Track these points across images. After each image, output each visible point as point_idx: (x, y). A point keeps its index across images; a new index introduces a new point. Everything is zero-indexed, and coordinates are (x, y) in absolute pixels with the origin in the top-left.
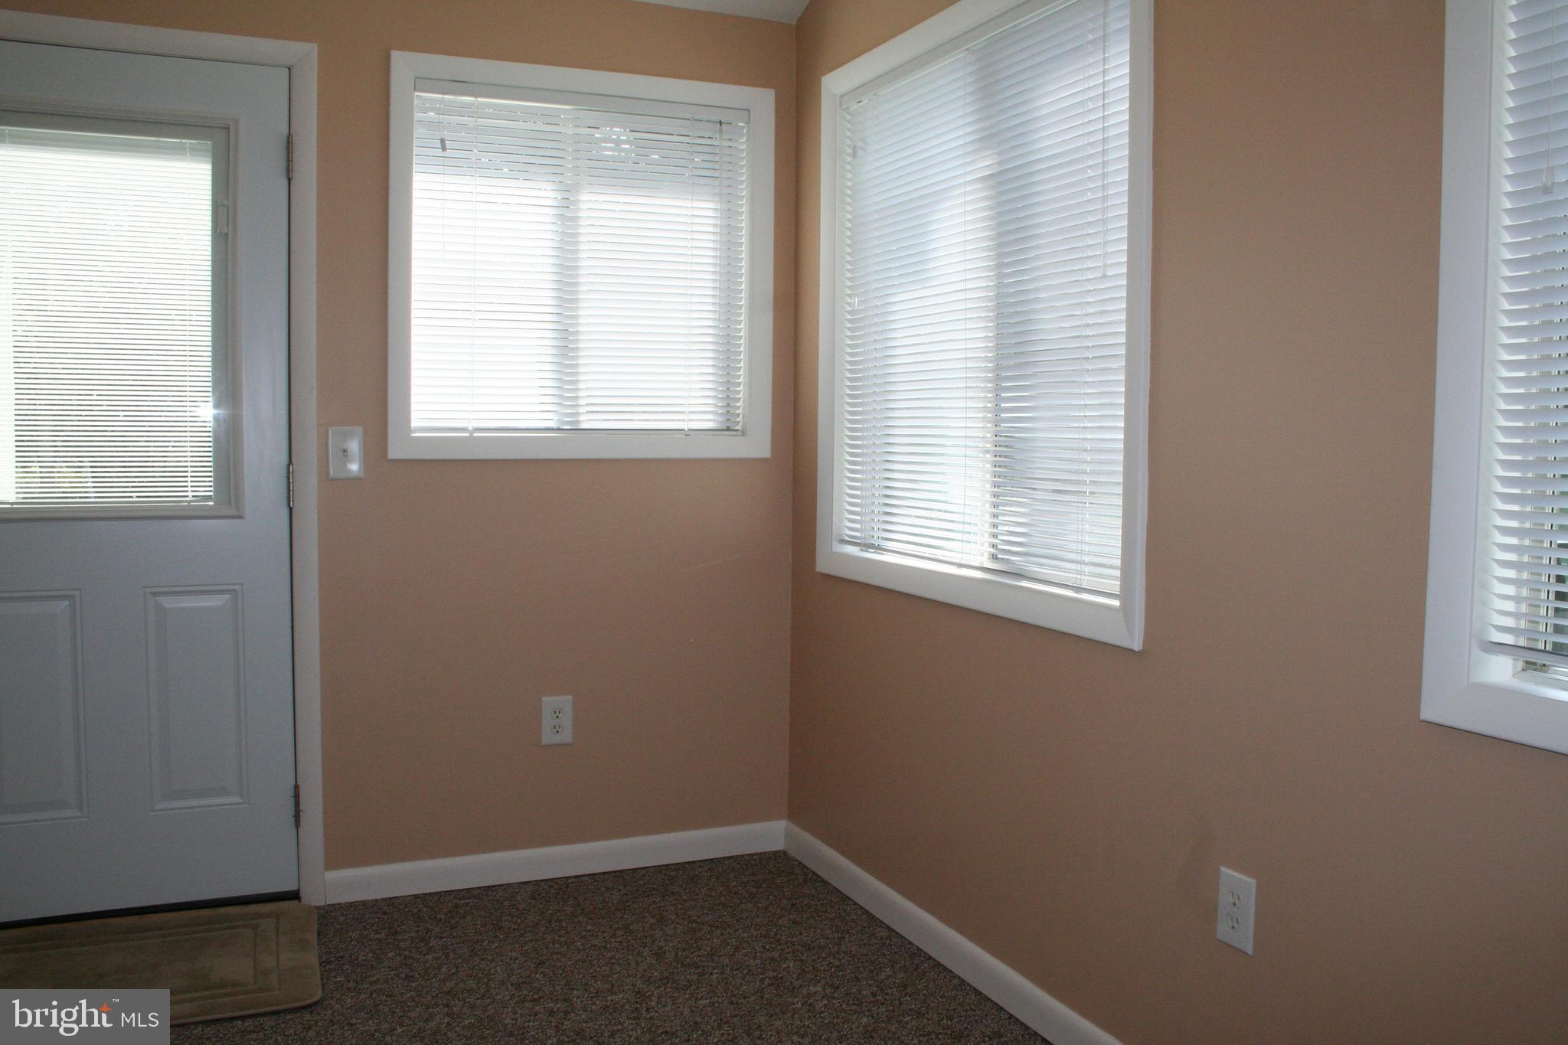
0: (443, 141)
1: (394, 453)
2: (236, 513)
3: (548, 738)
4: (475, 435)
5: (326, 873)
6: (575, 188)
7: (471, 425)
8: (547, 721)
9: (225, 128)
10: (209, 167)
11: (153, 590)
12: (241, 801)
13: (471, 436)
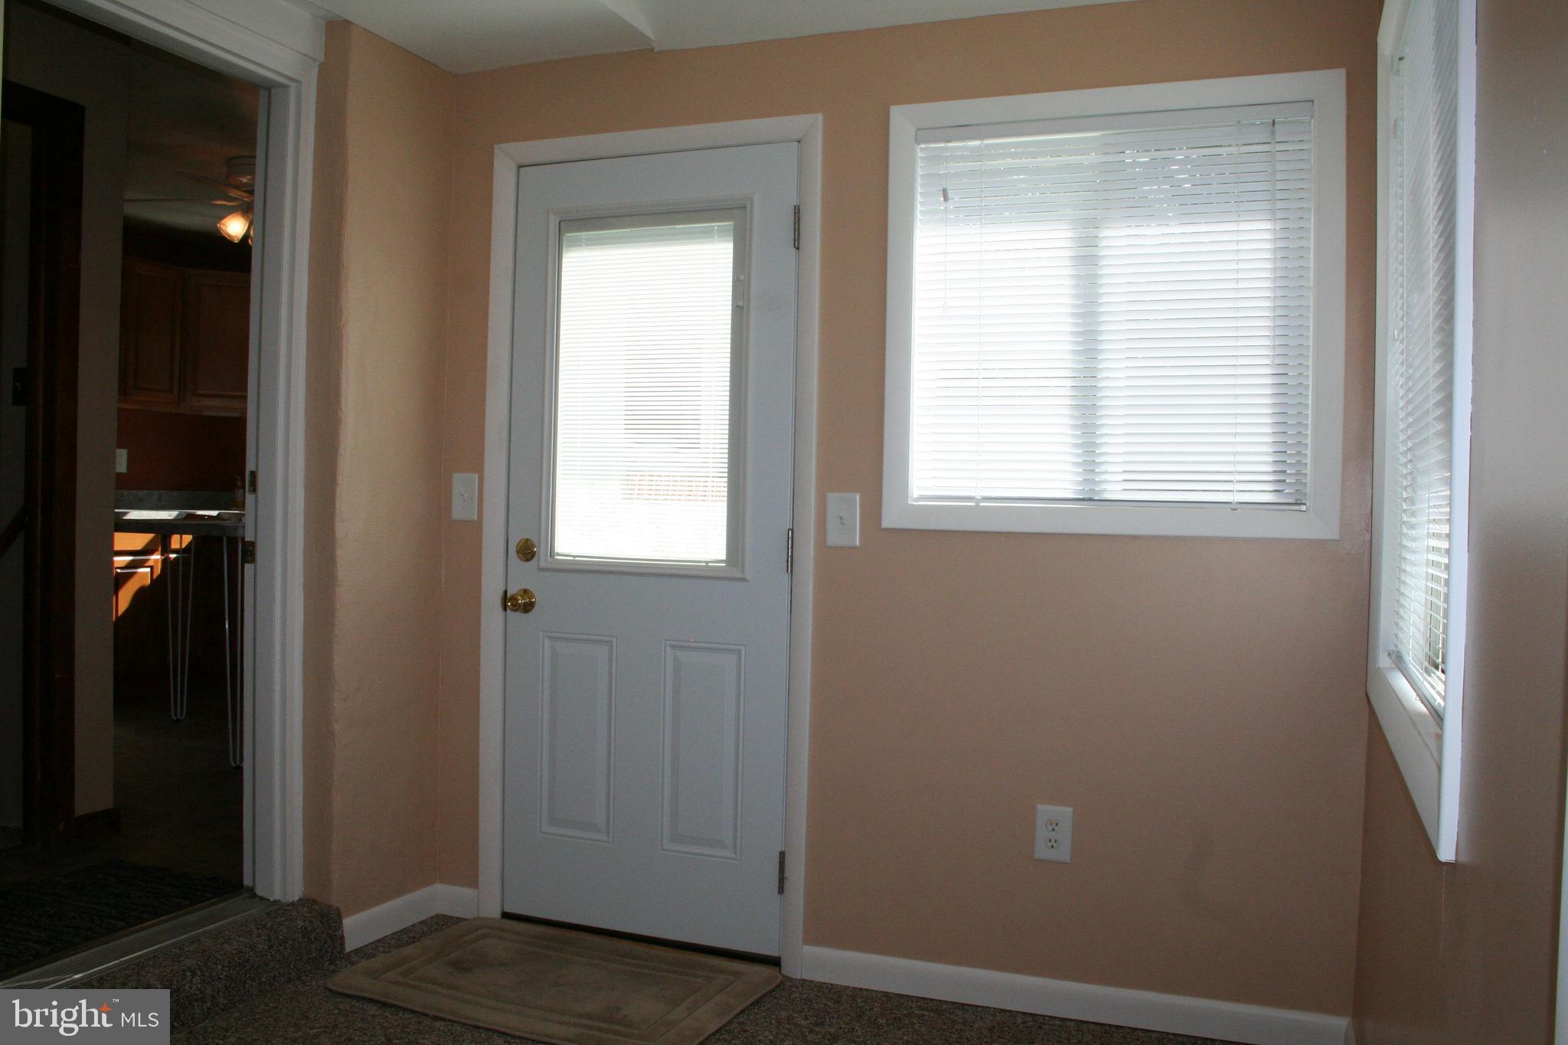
0: (945, 192)
1: (887, 522)
2: (740, 575)
3: (1042, 851)
4: (981, 504)
5: (805, 947)
6: (1094, 223)
7: (979, 494)
8: (1042, 833)
9: (743, 208)
10: (731, 245)
11: (673, 643)
12: (733, 856)
13: (977, 505)
